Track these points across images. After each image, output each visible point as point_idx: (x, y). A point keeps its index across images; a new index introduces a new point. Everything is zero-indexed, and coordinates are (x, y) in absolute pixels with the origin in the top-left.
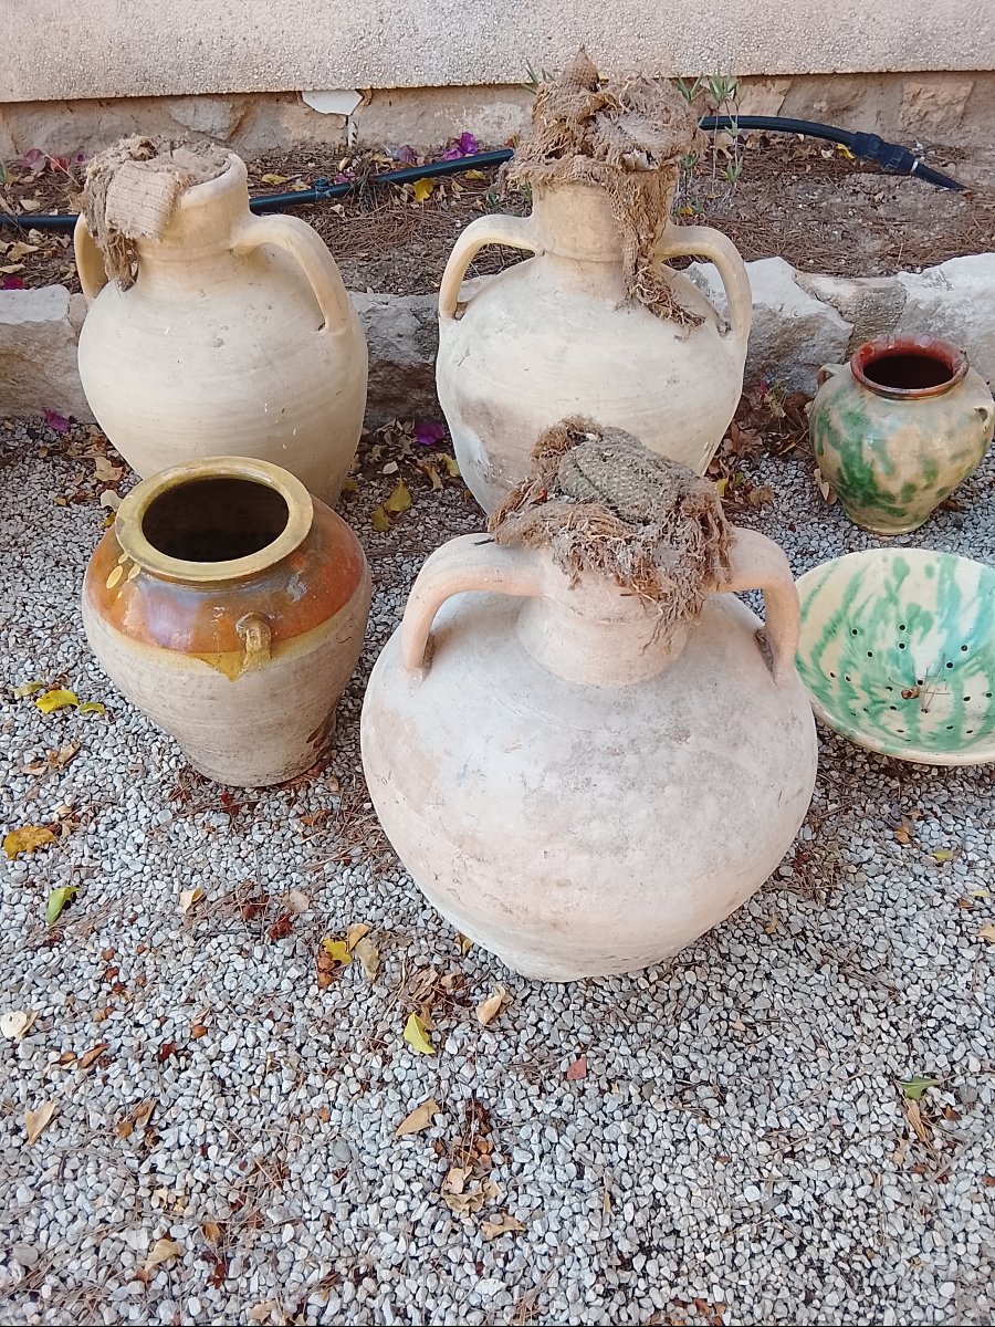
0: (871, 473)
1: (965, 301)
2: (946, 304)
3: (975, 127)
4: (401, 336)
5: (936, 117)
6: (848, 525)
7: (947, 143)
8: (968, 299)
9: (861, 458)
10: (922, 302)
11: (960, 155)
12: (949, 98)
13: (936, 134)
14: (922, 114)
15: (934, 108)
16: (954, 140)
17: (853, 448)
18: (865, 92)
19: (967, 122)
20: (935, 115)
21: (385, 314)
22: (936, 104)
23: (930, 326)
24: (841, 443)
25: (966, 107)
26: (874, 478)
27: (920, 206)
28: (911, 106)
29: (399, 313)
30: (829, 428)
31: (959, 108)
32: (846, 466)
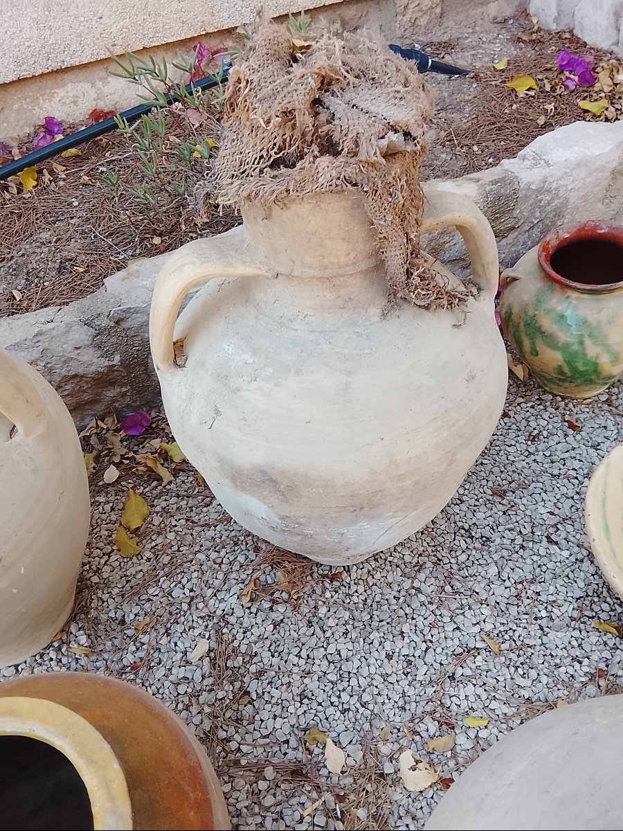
0: (596, 365)
1: (566, 173)
2: (550, 179)
3: (450, 23)
4: (77, 348)
5: (423, 21)
6: (551, 397)
7: (436, 40)
8: (568, 171)
9: (585, 355)
10: (533, 183)
11: (448, 46)
12: (430, 4)
13: (425, 34)
14: (413, 21)
15: (421, 14)
16: (439, 36)
17: (575, 347)
18: (367, 12)
19: (444, 20)
20: (422, 20)
21: (55, 333)
22: (421, 11)
23: (540, 201)
24: (560, 345)
25: (442, 8)
26: (600, 368)
27: (445, 94)
28: (404, 16)
29: (69, 328)
30: (542, 333)
31: (438, 10)
32: (569, 363)
